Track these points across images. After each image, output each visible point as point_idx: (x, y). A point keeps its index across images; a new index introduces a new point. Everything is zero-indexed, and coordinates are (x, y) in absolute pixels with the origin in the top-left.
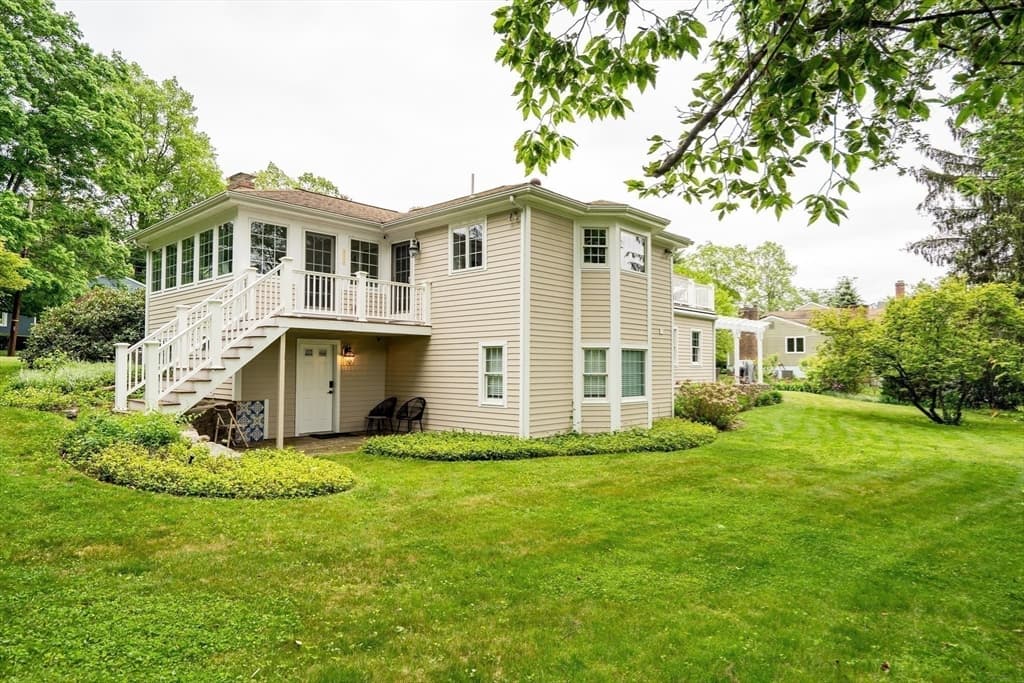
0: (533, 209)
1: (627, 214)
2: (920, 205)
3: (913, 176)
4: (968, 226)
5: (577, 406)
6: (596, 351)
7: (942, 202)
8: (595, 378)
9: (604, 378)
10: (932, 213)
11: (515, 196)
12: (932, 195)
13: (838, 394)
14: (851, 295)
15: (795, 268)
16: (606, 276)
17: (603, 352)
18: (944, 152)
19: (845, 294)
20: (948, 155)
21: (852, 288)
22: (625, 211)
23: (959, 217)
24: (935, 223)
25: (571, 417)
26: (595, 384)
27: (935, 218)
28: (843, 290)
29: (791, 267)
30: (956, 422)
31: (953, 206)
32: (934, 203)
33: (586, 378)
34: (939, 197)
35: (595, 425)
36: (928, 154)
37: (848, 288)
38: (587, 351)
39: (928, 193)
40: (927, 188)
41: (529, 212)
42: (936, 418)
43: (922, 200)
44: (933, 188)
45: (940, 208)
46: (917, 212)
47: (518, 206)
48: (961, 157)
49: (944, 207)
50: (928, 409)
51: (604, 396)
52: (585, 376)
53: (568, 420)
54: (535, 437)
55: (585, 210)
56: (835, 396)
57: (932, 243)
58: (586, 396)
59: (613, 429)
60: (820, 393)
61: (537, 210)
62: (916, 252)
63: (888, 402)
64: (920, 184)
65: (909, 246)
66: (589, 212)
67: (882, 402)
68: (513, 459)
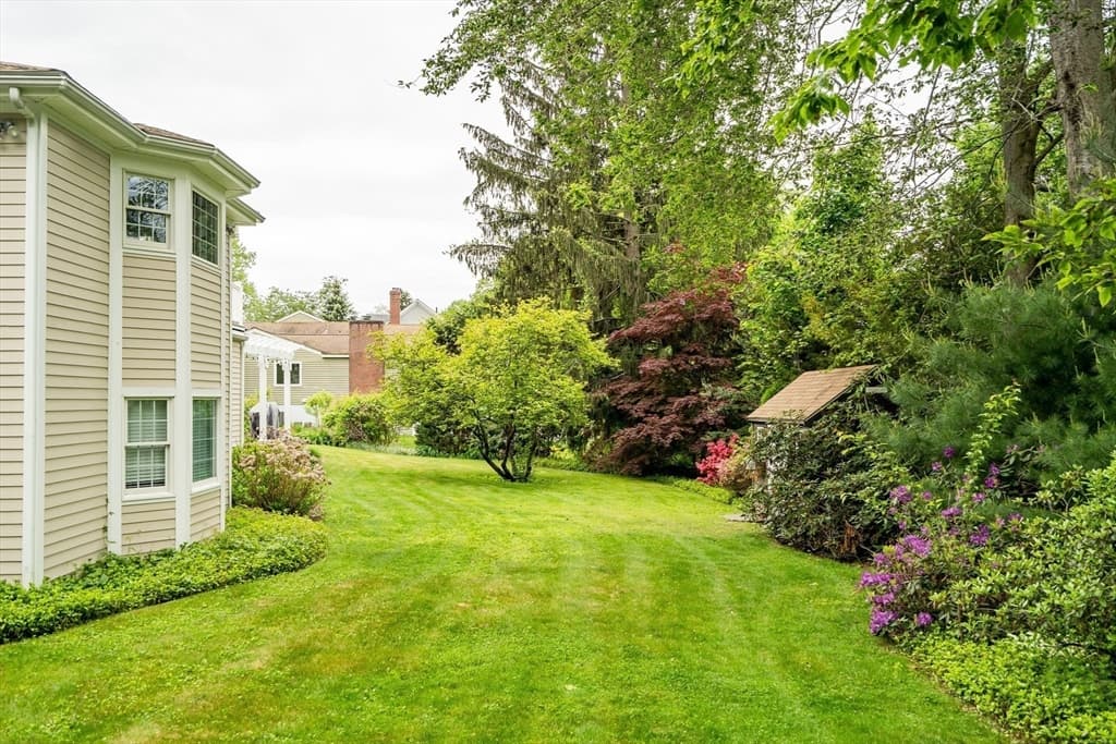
0: (52, 124)
1: (211, 162)
2: (468, 198)
3: (463, 160)
4: (514, 233)
5: (115, 506)
6: (146, 403)
7: (491, 198)
8: (145, 451)
9: (161, 452)
10: (480, 211)
11: (22, 90)
12: (480, 189)
13: (366, 446)
14: (341, 303)
15: (253, 255)
16: (169, 266)
17: (162, 404)
18: (494, 136)
19: (335, 301)
20: (497, 140)
21: (342, 293)
22: (210, 156)
23: (506, 220)
24: (479, 223)
25: (105, 529)
26: (146, 464)
27: (482, 217)
28: (331, 295)
29: (246, 253)
30: (525, 478)
31: (501, 206)
32: (482, 199)
33: (130, 452)
34: (488, 192)
35: (149, 538)
36: (476, 135)
37: (337, 293)
38: (133, 404)
39: (477, 185)
40: (477, 179)
41: (44, 128)
42: (507, 476)
43: (470, 194)
44: (483, 180)
45: (488, 206)
46: (464, 207)
47: (27, 111)
48: (509, 146)
49: (492, 206)
50: (498, 464)
51: (162, 483)
52: (127, 448)
53: (100, 534)
54: (53, 576)
55: (139, 142)
56: (363, 449)
57: (475, 249)
58: (128, 486)
59: (180, 541)
60: (344, 446)
61: (61, 126)
62: (460, 258)
63: (427, 454)
64: (470, 171)
65: (453, 249)
66: (150, 145)
67: (420, 454)
68: (51, 631)
